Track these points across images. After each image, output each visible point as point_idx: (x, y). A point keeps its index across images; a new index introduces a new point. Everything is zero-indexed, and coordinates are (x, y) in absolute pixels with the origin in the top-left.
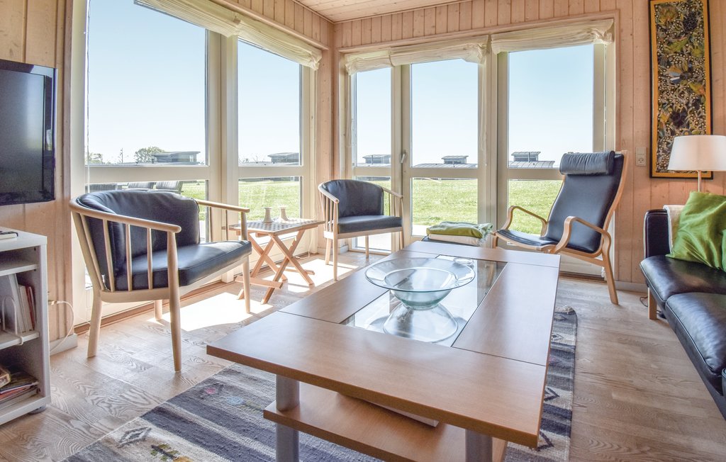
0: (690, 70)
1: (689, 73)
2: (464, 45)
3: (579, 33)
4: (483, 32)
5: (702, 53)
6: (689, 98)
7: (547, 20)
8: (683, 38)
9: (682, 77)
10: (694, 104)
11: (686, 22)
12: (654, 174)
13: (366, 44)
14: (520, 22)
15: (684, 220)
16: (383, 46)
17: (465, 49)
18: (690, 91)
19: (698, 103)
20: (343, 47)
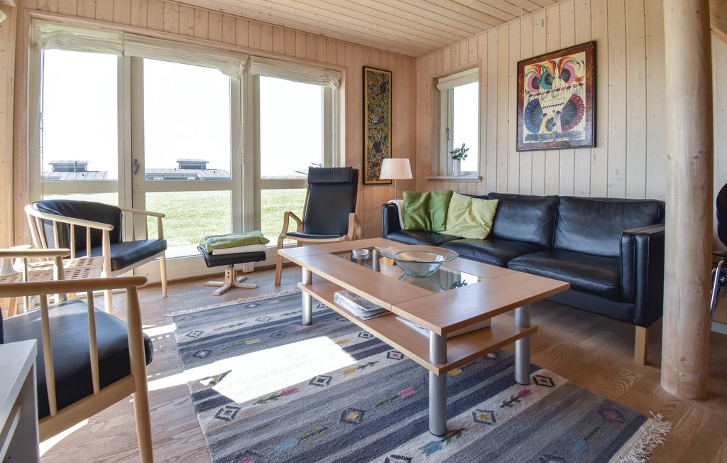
0: (383, 117)
1: (381, 120)
2: (226, 58)
3: (321, 76)
4: (244, 51)
5: (388, 108)
6: (382, 134)
7: (301, 59)
8: (380, 96)
9: (379, 121)
10: (384, 139)
11: (381, 86)
12: (366, 182)
13: (83, 17)
14: (280, 54)
15: (407, 208)
16: (114, 27)
17: (224, 62)
18: (383, 131)
19: (386, 138)
20: (38, 9)
